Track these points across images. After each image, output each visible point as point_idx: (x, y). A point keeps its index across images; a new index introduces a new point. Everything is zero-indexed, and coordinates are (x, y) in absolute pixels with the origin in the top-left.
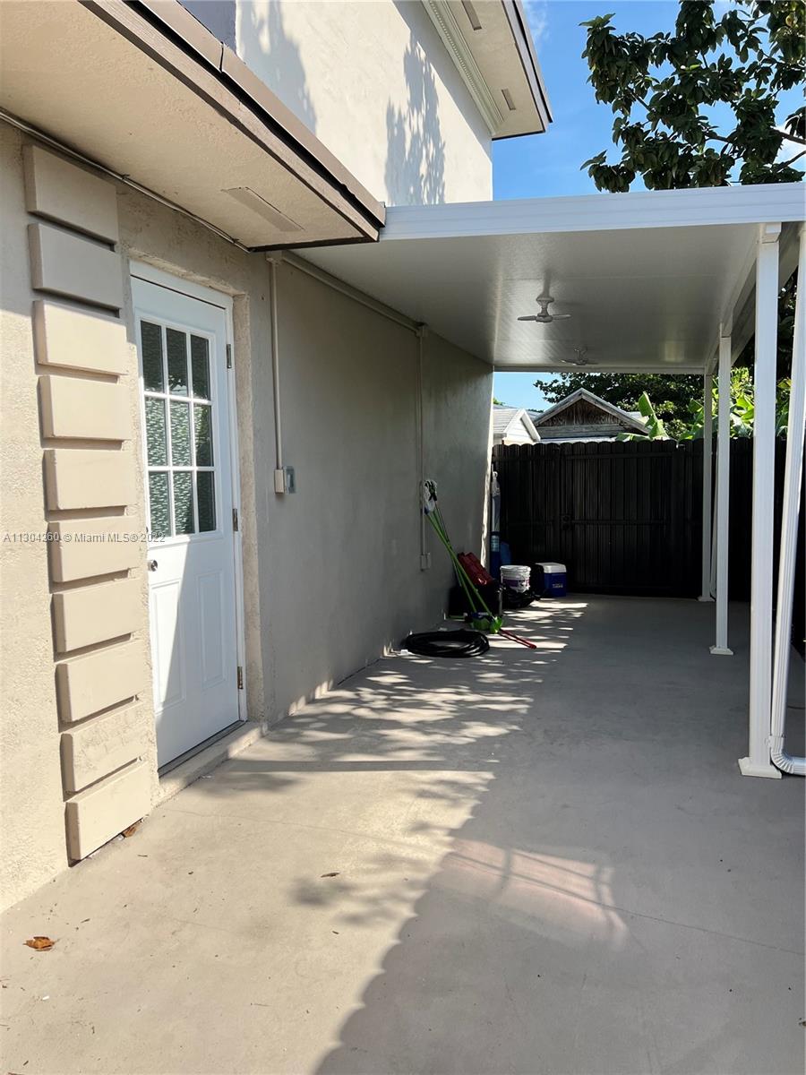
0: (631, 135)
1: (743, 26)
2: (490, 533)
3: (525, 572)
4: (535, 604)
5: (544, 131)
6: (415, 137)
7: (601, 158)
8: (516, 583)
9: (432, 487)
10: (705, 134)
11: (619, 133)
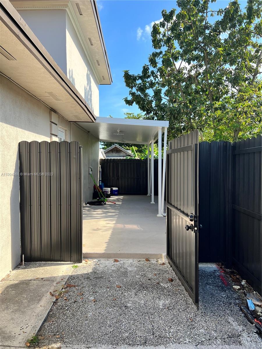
0: (133, 94)
1: (155, 74)
2: (99, 181)
3: (109, 189)
4: (111, 197)
5: (111, 84)
7: (126, 98)
8: (107, 192)
9: (91, 168)
10: (148, 95)
11: (130, 93)
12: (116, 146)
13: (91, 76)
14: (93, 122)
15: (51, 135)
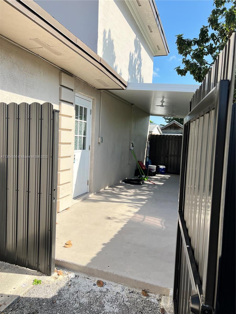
0: (187, 62)
1: (216, 37)
2: (147, 157)
3: (155, 167)
4: (157, 175)
5: (167, 55)
6: (135, 59)
7: (179, 67)
8: (152, 170)
9: (133, 144)
10: (205, 63)
11: (184, 62)
12: (175, 123)
13: (141, 43)
14: (123, 89)
15: (60, 101)
